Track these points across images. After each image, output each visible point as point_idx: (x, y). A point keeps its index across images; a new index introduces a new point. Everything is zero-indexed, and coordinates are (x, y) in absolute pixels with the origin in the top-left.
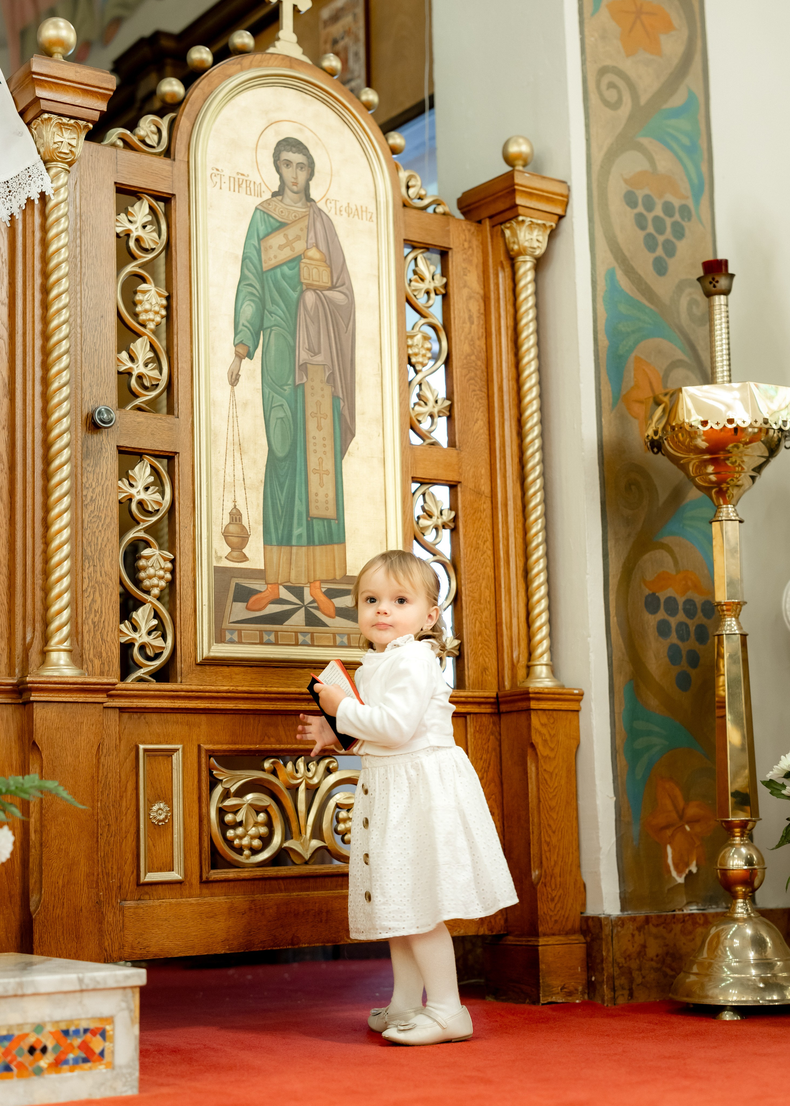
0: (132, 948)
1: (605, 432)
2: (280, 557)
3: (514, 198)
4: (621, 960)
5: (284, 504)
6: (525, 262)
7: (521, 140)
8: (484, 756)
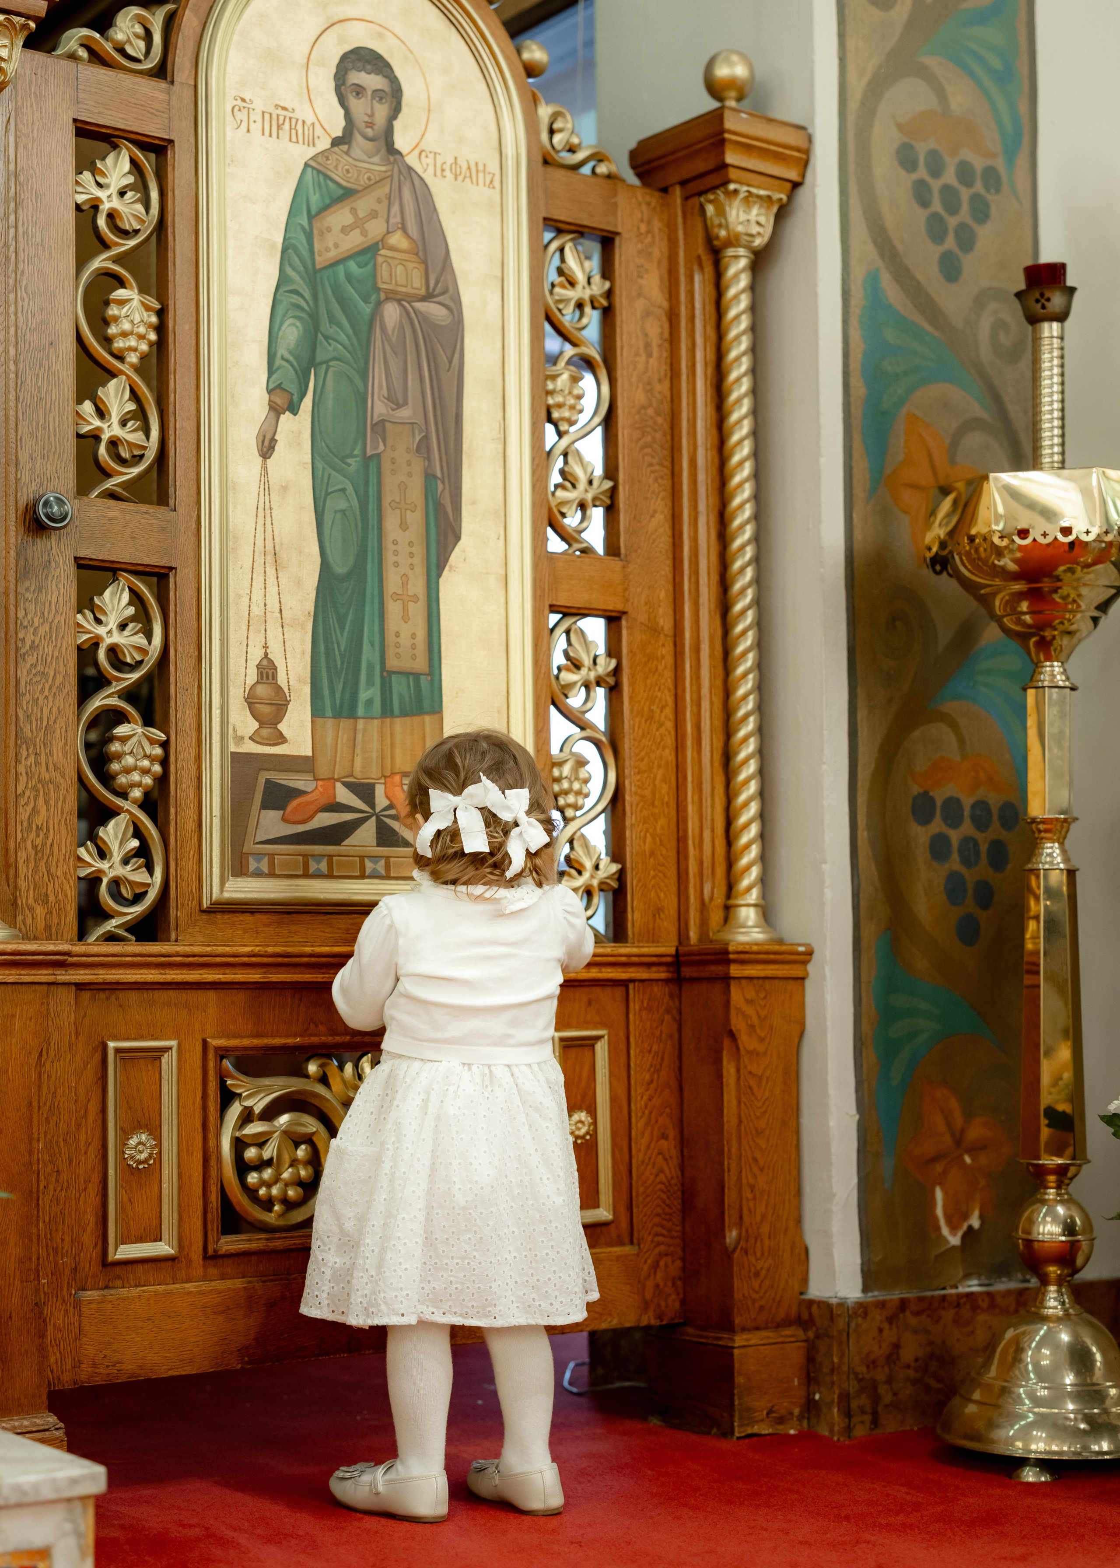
0: (95, 1365)
1: (858, 535)
2: (337, 737)
3: (723, 153)
4: (862, 1369)
5: (345, 650)
6: (737, 257)
7: (735, 58)
8: (655, 1047)
